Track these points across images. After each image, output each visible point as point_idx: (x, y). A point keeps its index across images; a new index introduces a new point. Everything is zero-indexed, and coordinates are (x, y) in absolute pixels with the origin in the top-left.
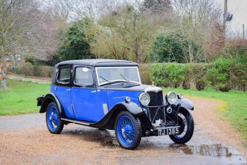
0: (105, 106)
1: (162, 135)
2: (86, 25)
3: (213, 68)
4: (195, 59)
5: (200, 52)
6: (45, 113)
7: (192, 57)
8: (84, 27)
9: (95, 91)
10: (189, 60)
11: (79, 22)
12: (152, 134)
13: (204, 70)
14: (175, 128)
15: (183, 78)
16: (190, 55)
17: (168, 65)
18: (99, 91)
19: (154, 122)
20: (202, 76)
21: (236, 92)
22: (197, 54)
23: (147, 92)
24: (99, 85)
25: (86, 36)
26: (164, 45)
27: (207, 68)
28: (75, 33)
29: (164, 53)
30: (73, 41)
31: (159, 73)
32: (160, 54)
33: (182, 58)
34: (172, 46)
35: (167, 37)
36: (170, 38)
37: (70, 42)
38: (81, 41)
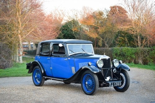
0: (73, 68)
1: (111, 86)
2: (74, 25)
4: (142, 45)
5: (146, 41)
6: (32, 73)
7: (140, 44)
8: (72, 26)
9: (67, 59)
10: (138, 46)
11: (69, 22)
12: (104, 86)
13: (148, 52)
14: (119, 82)
15: (134, 57)
16: (139, 42)
18: (69, 59)
19: (106, 79)
20: (146, 56)
22: (144, 42)
23: (101, 59)
24: (69, 55)
25: (73, 31)
26: (122, 36)
27: (150, 51)
28: (66, 29)
29: (122, 41)
30: (65, 34)
31: (119, 54)
32: (120, 42)
33: (134, 45)
34: (128, 37)
35: (124, 31)
36: (126, 32)
37: (63, 34)
38: (70, 34)
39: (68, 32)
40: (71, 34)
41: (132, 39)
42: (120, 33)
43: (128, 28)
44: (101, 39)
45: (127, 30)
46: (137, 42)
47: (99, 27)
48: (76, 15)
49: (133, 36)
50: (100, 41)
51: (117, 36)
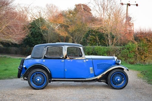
3: (125, 49)
5: (116, 40)
7: (111, 42)
8: (40, 24)
10: (109, 45)
11: (36, 20)
13: (119, 51)
16: (109, 41)
17: (97, 47)
20: (118, 54)
21: (140, 65)
22: (114, 41)
25: (41, 29)
26: (93, 35)
27: (122, 50)
28: (34, 27)
29: (93, 40)
30: (33, 32)
31: (91, 52)
32: (91, 40)
33: (104, 43)
34: (99, 36)
35: (95, 30)
36: (97, 31)
37: (30, 32)
38: (37, 32)
39: (35, 29)
40: (39, 32)
41: (102, 37)
42: (91, 32)
43: (99, 27)
44: (71, 37)
45: (99, 29)
46: (108, 41)
47: (69, 26)
48: (39, 12)
49: (104, 35)
50: (70, 39)
51: (87, 35)
